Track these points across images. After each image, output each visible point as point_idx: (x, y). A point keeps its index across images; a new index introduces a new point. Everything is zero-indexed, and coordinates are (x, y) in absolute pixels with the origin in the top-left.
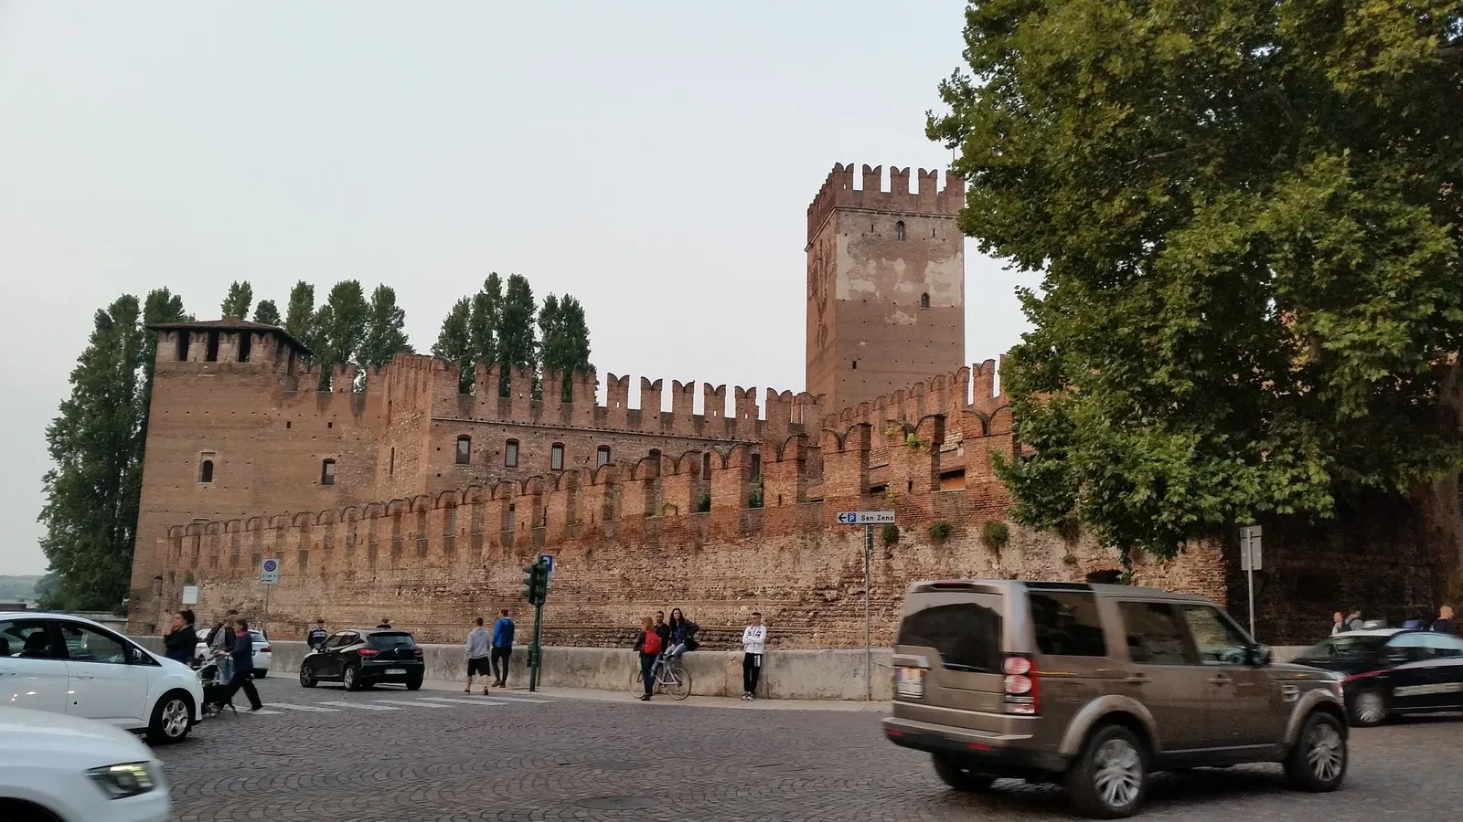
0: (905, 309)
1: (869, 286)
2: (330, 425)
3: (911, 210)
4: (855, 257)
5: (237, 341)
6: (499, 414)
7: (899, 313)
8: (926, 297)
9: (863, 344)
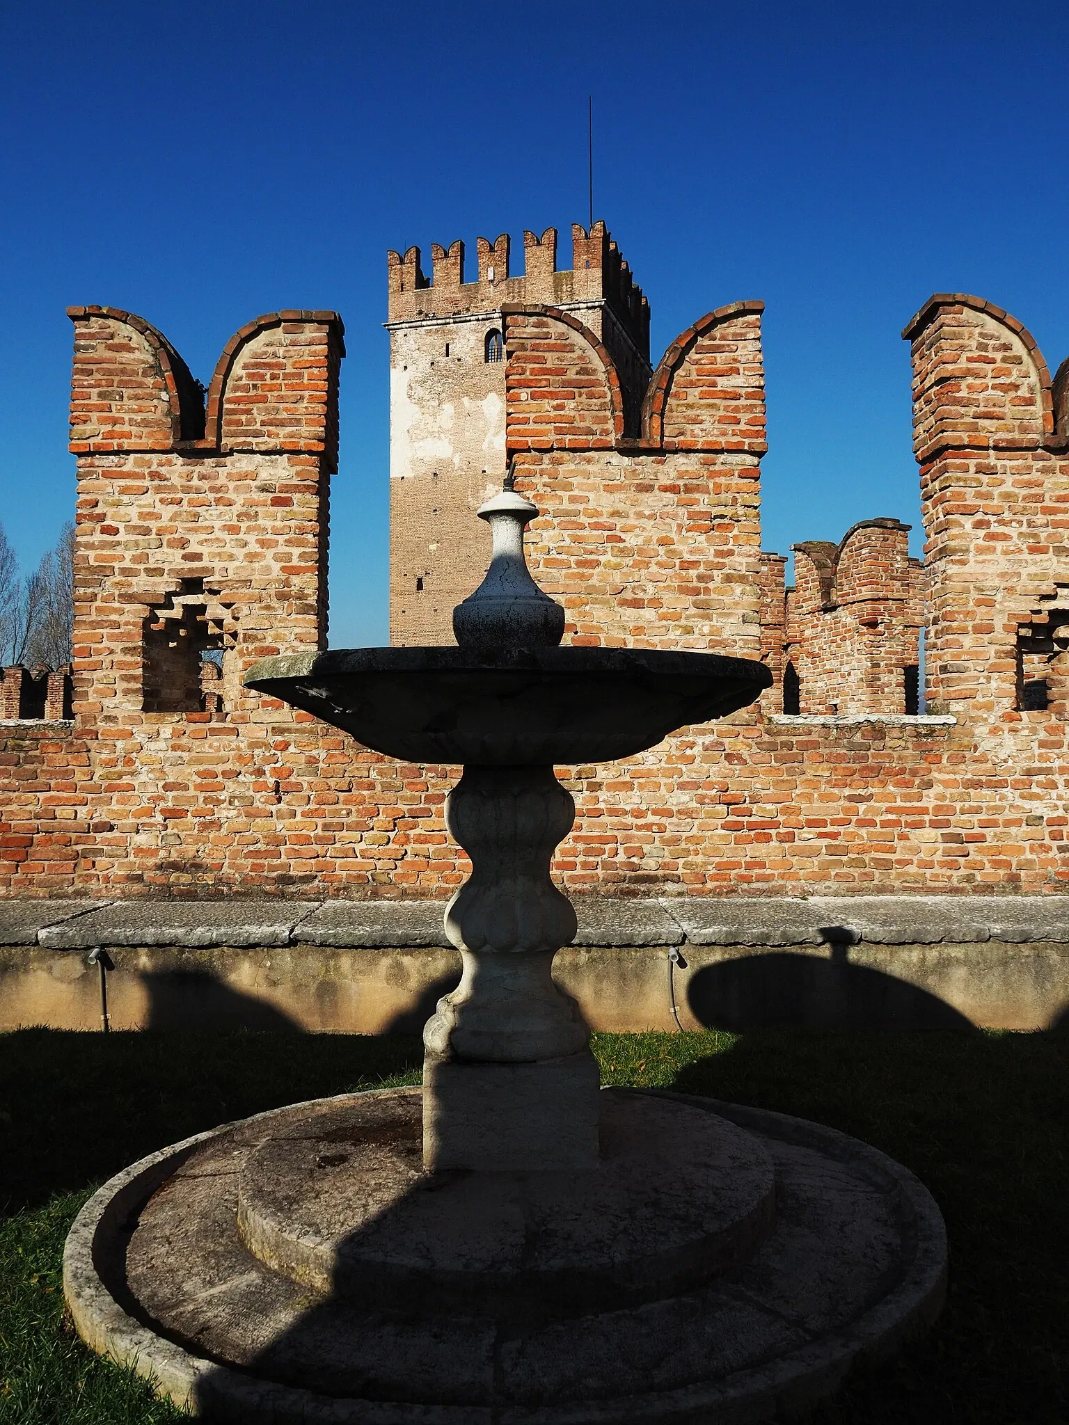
1: (443, 449)
4: (420, 402)
7: (491, 488)
9: (433, 547)
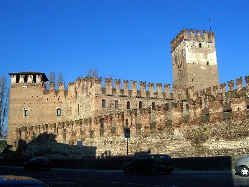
0: (203, 66)
1: (194, 60)
2: (59, 99)
3: (202, 40)
4: (190, 52)
5: (32, 77)
6: (113, 93)
7: (202, 67)
8: (208, 62)
9: (194, 74)
